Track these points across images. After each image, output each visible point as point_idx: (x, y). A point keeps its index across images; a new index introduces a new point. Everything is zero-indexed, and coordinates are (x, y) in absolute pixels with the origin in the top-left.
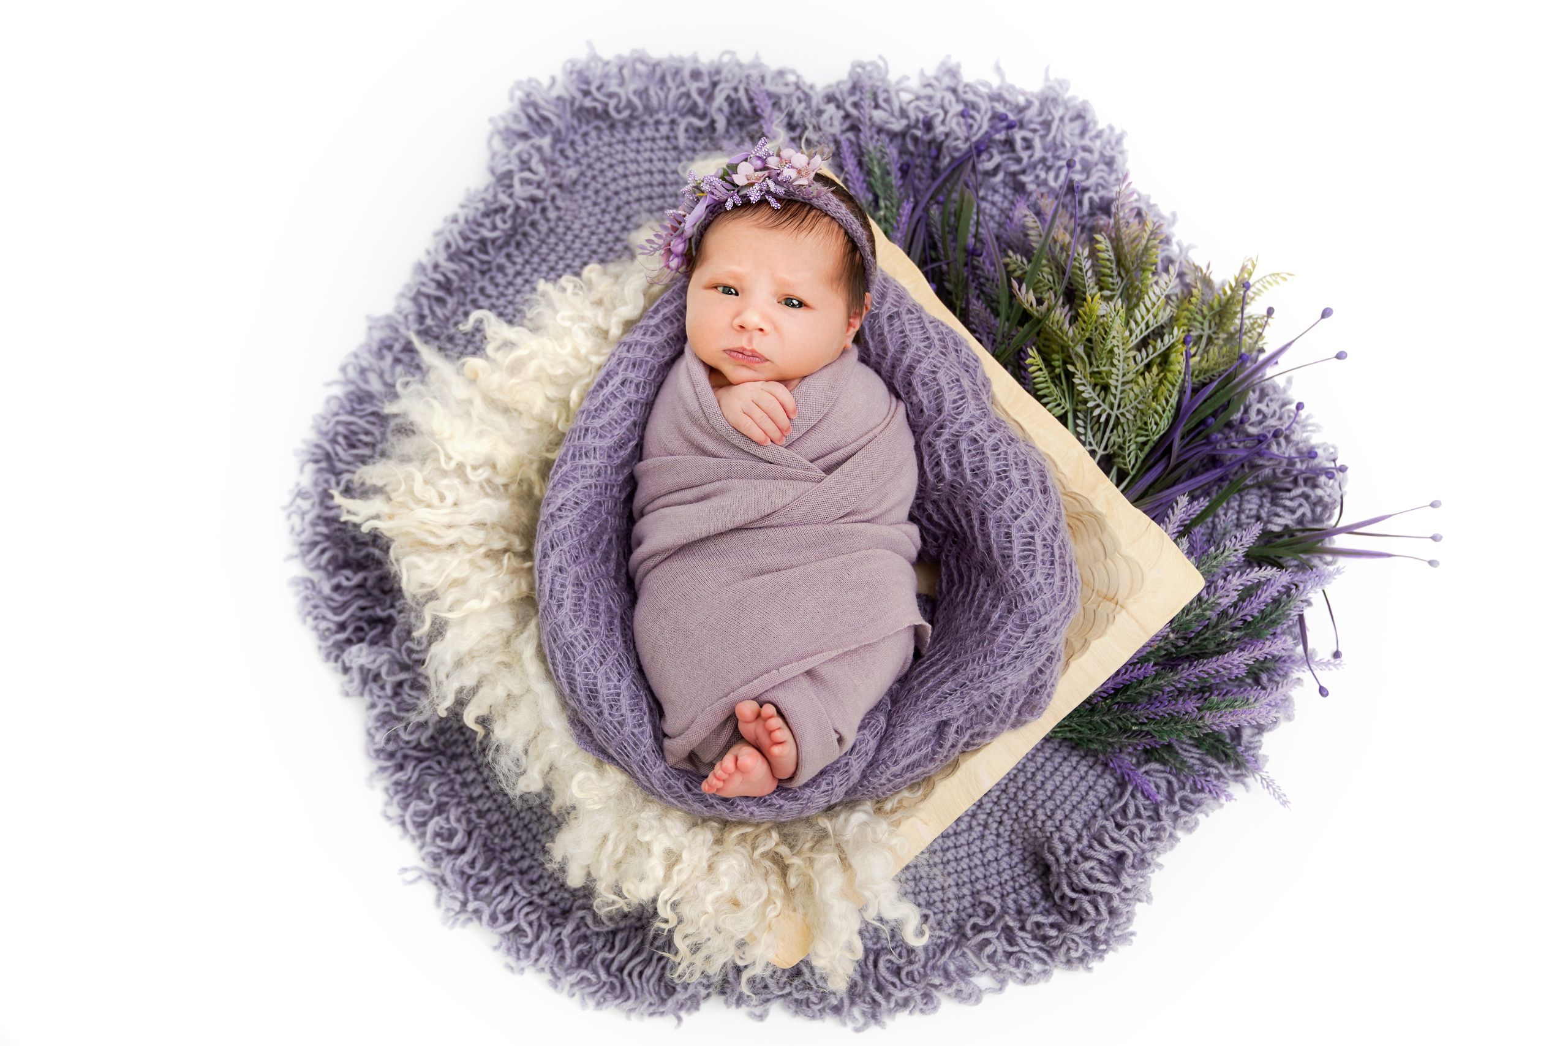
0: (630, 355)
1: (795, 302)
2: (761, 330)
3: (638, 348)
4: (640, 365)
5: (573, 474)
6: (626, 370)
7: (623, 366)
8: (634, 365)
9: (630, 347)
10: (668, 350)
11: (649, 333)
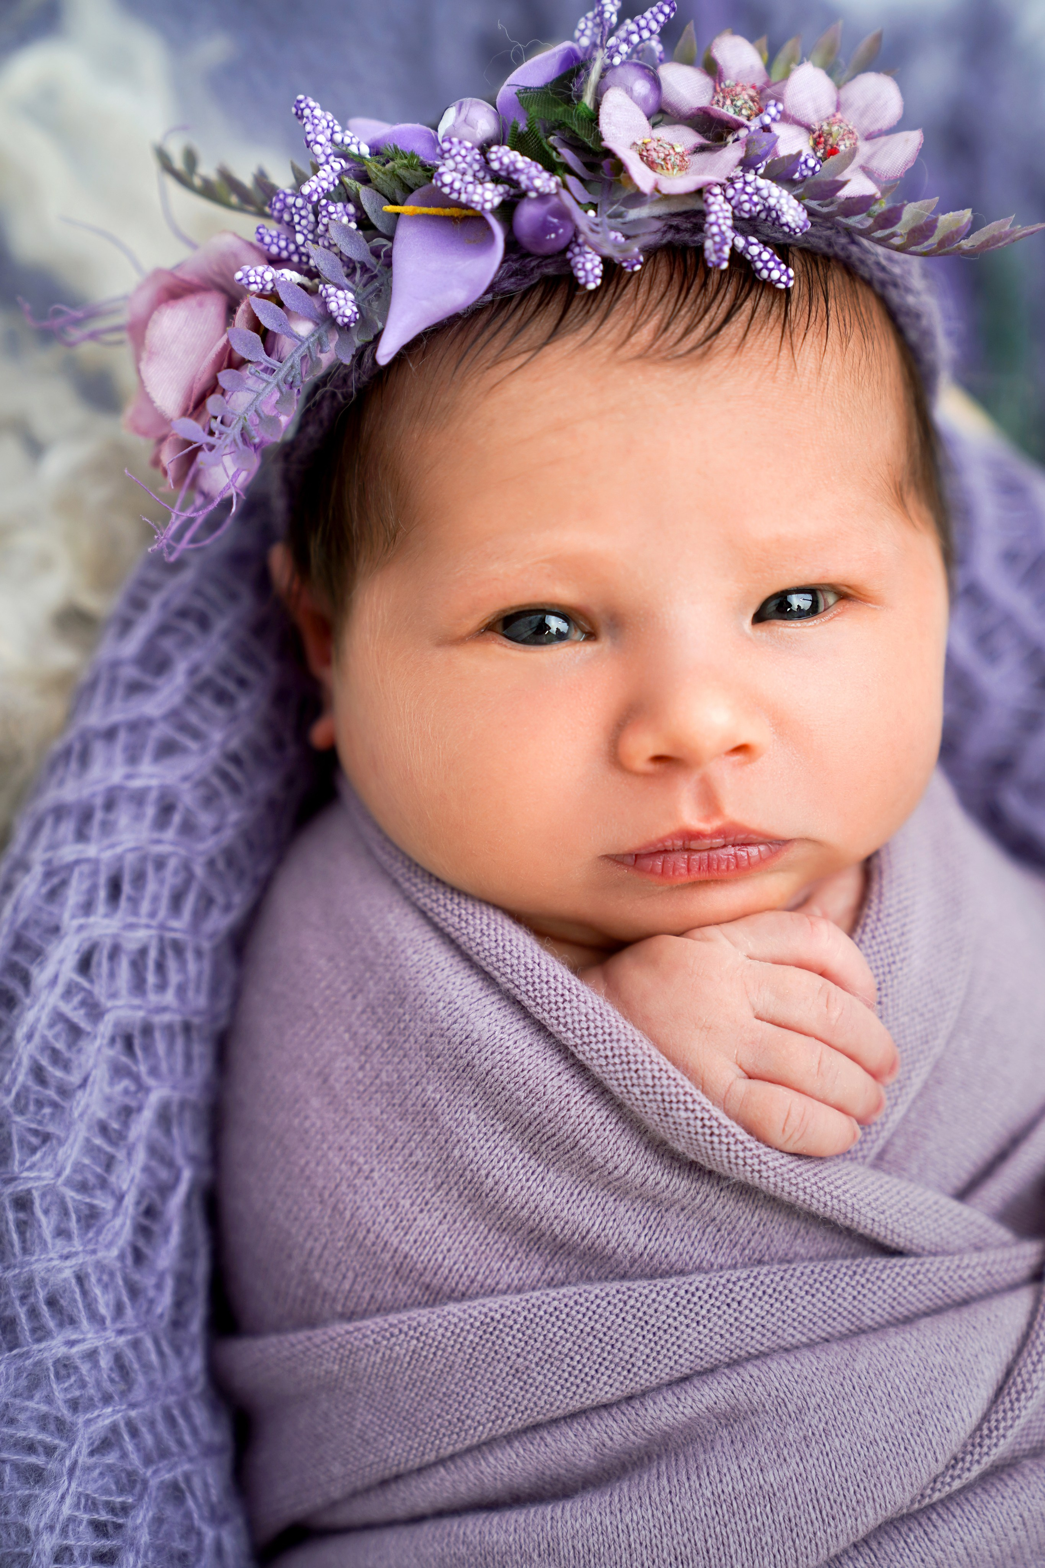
0: (91, 850)
1: (798, 601)
2: (742, 749)
3: (123, 817)
4: (139, 878)
5: (37, 1405)
6: (87, 907)
7: (74, 896)
8: (115, 888)
9: (86, 816)
10: (227, 800)
11: (150, 747)
